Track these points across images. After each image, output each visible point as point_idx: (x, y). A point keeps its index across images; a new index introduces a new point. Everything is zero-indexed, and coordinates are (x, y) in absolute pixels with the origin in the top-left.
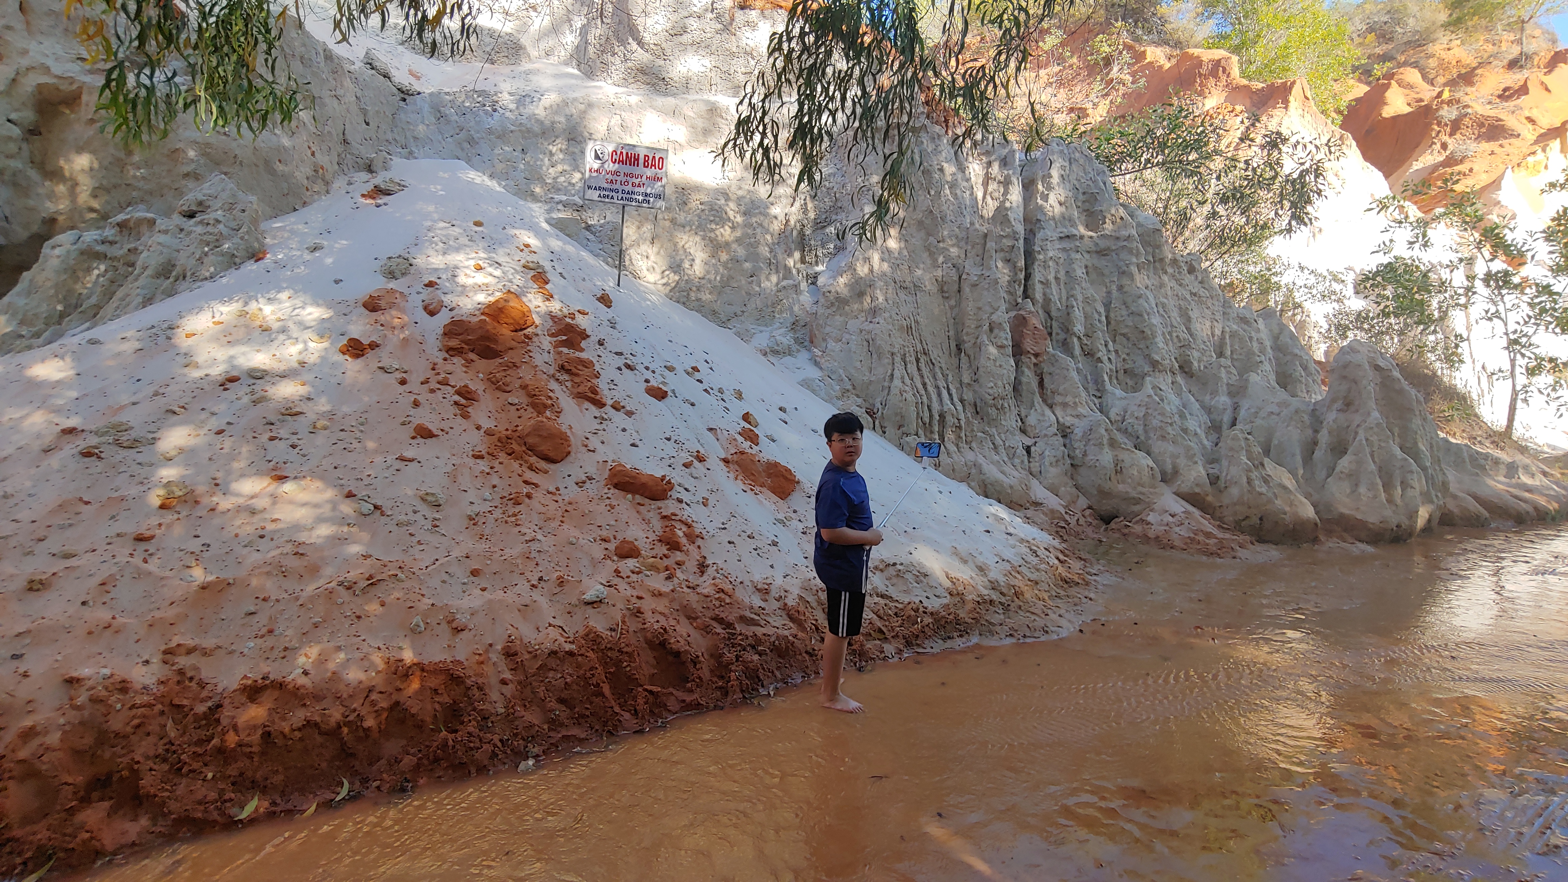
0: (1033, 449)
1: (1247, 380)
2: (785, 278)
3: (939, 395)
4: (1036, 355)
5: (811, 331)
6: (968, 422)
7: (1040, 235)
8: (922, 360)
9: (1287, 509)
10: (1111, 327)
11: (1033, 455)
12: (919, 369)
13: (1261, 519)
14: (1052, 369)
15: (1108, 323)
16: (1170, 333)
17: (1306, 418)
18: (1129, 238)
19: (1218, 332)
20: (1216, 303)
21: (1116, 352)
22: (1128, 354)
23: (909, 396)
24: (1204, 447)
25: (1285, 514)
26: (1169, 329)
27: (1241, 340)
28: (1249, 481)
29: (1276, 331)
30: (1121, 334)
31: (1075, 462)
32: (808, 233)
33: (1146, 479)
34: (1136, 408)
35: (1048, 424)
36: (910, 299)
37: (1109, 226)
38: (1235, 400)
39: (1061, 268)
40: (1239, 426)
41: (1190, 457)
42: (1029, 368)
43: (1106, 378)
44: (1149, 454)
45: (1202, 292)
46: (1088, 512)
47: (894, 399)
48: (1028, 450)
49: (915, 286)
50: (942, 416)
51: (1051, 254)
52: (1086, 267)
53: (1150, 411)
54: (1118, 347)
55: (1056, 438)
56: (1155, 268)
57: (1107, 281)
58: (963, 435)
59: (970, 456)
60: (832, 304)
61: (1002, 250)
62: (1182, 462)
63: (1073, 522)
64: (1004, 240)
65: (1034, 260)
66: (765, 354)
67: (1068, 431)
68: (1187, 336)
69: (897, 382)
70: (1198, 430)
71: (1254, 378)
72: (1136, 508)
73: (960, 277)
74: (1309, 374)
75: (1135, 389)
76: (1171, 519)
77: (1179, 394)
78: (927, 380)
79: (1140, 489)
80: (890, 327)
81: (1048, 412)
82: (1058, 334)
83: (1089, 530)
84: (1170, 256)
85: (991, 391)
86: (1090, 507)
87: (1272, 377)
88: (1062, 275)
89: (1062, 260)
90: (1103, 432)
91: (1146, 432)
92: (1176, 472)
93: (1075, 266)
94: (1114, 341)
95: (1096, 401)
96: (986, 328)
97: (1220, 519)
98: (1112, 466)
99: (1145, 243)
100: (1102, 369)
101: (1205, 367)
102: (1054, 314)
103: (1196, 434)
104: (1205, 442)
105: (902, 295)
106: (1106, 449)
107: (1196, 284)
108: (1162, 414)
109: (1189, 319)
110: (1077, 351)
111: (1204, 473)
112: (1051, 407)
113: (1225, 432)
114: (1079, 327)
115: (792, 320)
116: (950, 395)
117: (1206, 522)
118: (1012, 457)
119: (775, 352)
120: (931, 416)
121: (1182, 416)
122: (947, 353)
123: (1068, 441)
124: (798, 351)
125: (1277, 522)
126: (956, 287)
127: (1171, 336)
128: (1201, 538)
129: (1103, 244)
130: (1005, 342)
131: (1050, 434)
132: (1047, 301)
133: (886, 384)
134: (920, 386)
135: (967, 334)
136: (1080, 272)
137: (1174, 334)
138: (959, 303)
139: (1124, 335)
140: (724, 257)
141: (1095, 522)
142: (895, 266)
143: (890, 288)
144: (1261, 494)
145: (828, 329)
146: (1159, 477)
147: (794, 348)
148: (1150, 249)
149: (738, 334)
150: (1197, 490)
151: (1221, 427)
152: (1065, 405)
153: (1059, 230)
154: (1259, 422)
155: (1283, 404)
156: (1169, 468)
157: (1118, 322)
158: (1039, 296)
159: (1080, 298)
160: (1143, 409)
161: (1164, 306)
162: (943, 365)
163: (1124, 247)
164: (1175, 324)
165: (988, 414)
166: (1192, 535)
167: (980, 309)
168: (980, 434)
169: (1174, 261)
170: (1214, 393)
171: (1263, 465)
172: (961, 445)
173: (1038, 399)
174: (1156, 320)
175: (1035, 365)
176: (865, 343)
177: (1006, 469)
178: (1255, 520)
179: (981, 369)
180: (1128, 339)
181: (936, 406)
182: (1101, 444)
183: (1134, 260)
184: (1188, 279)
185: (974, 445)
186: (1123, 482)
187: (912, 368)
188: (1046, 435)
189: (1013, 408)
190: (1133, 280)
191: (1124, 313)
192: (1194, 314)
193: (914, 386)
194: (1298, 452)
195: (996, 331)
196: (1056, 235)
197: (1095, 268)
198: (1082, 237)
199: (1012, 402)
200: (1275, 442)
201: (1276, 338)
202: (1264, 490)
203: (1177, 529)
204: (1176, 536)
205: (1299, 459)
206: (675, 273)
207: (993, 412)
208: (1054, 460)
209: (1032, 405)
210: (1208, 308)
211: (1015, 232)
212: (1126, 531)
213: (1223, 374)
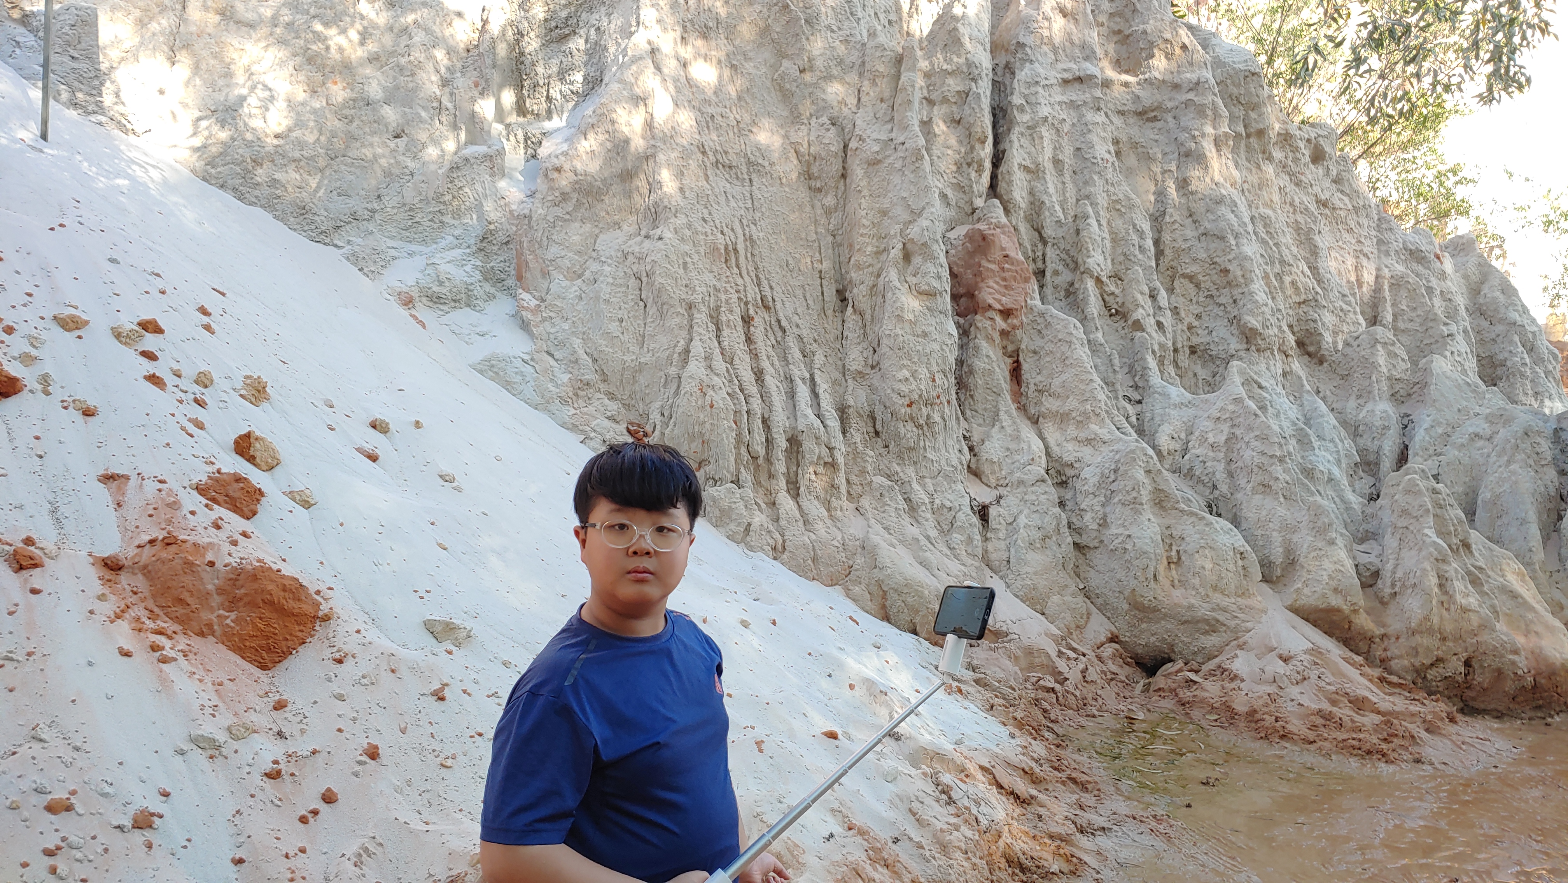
0: (993, 511)
1: (1426, 370)
2: (471, 141)
3: (792, 394)
4: (1006, 313)
5: (519, 254)
6: (854, 454)
7: (1023, 74)
8: (757, 321)
9: (1520, 640)
10: (1166, 261)
11: (993, 523)
12: (749, 340)
13: (1467, 663)
14: (1039, 342)
15: (1159, 254)
16: (1279, 276)
17: (1545, 447)
18: (1197, 85)
19: (1369, 278)
20: (1365, 222)
21: (1175, 311)
22: (1198, 317)
23: (720, 398)
24: (1348, 509)
25: (1516, 652)
26: (1277, 268)
27: (1413, 293)
28: (1443, 583)
29: (1475, 278)
30: (1184, 276)
31: (1084, 540)
32: (529, 49)
33: (1231, 579)
34: (1209, 424)
35: (1026, 458)
36: (736, 190)
37: (1159, 64)
38: (1404, 409)
39: (1065, 141)
40: (1414, 463)
41: (1321, 531)
42: (990, 339)
43: (1152, 363)
44: (1236, 521)
45: (1338, 199)
46: (1109, 650)
47: (686, 404)
48: (983, 513)
49: (749, 163)
50: (794, 442)
51: (1044, 111)
52: (1116, 142)
53: (1238, 432)
54: (1180, 302)
55: (1043, 488)
56: (1249, 149)
57: (1157, 170)
58: (841, 480)
59: (855, 527)
60: (565, 197)
61: (945, 100)
62: (1304, 540)
63: (1073, 674)
64: (950, 81)
65: (1011, 123)
66: (408, 302)
67: (1070, 472)
68: (1311, 283)
69: (695, 367)
70: (1336, 472)
71: (1441, 365)
72: (1211, 641)
73: (846, 146)
74: (1539, 361)
75: (1212, 386)
76: (1281, 668)
77: (1297, 397)
78: (765, 364)
79: (1217, 598)
80: (687, 248)
81: (1028, 433)
82: (1056, 273)
83: (1109, 694)
84: (1277, 126)
85: (904, 388)
86: (1113, 639)
87: (1472, 365)
88: (1067, 156)
89: (1066, 128)
90: (1141, 475)
91: (1231, 475)
92: (1291, 563)
93: (1093, 138)
94: (1171, 290)
95: (1131, 409)
96: (896, 252)
97: (1384, 663)
98: (1161, 550)
99: (1232, 100)
100: (1143, 344)
101: (1347, 344)
102: (1049, 232)
103: (1331, 480)
104: (1351, 497)
105: (720, 183)
106: (1148, 513)
107: (1327, 183)
108: (1263, 438)
109: (1315, 251)
110: (1094, 306)
111: (1349, 565)
112: (1035, 421)
113: (1390, 478)
114: (1100, 259)
115: (480, 232)
116: (815, 395)
117: (1353, 673)
118: (947, 528)
119: (436, 300)
120: (769, 442)
121: (1303, 441)
122: (816, 307)
123: (1068, 495)
124: (491, 297)
125: (1500, 672)
126: (836, 167)
127: (1281, 281)
128: (1344, 712)
129: (1148, 97)
130: (936, 284)
131: (1032, 478)
132: (1036, 206)
133: (673, 371)
134: (748, 376)
135: (859, 267)
136: (1103, 150)
137: (1287, 279)
138: (843, 202)
139: (1190, 278)
140: (339, 92)
141: (1123, 672)
142: (706, 122)
143: (693, 164)
144: (1465, 610)
145: (554, 250)
146: (1256, 573)
147: (478, 292)
148: (1239, 112)
149: (354, 259)
150: (1336, 601)
151: (1377, 464)
152: (1063, 418)
153: (1060, 66)
154: (1452, 453)
155: (1499, 419)
156: (1277, 555)
157: (1178, 253)
158: (1019, 194)
159: (1102, 200)
160: (1225, 427)
161: (1266, 222)
162: (805, 332)
163: (1187, 103)
164: (1289, 258)
165: (898, 437)
166: (1326, 706)
167: (884, 213)
168: (879, 480)
169: (1286, 138)
170: (1365, 395)
171: (1467, 546)
172: (835, 503)
173: (1007, 404)
174: (1251, 248)
175: (1004, 333)
176: (633, 282)
177: (933, 556)
178: (1455, 666)
179: (885, 341)
180: (1198, 286)
181: (780, 420)
182: (1135, 502)
183: (1209, 130)
184: (1312, 173)
185: (865, 502)
186: (1183, 583)
187: (734, 337)
188: (1021, 482)
189: (952, 423)
190: (1206, 168)
191: (1190, 233)
192: (1323, 241)
193: (732, 376)
194: (1532, 516)
195: (917, 260)
196: (1054, 76)
197: (1135, 145)
198: (1107, 84)
199: (950, 410)
200: (1485, 495)
201: (1475, 291)
202: (1473, 601)
203: (1294, 691)
204: (1291, 707)
205: (1534, 531)
206: (223, 123)
207: (908, 431)
208: (1036, 535)
209: (995, 418)
210: (1350, 231)
211: (969, 64)
212: (1186, 694)
213: (1381, 358)
